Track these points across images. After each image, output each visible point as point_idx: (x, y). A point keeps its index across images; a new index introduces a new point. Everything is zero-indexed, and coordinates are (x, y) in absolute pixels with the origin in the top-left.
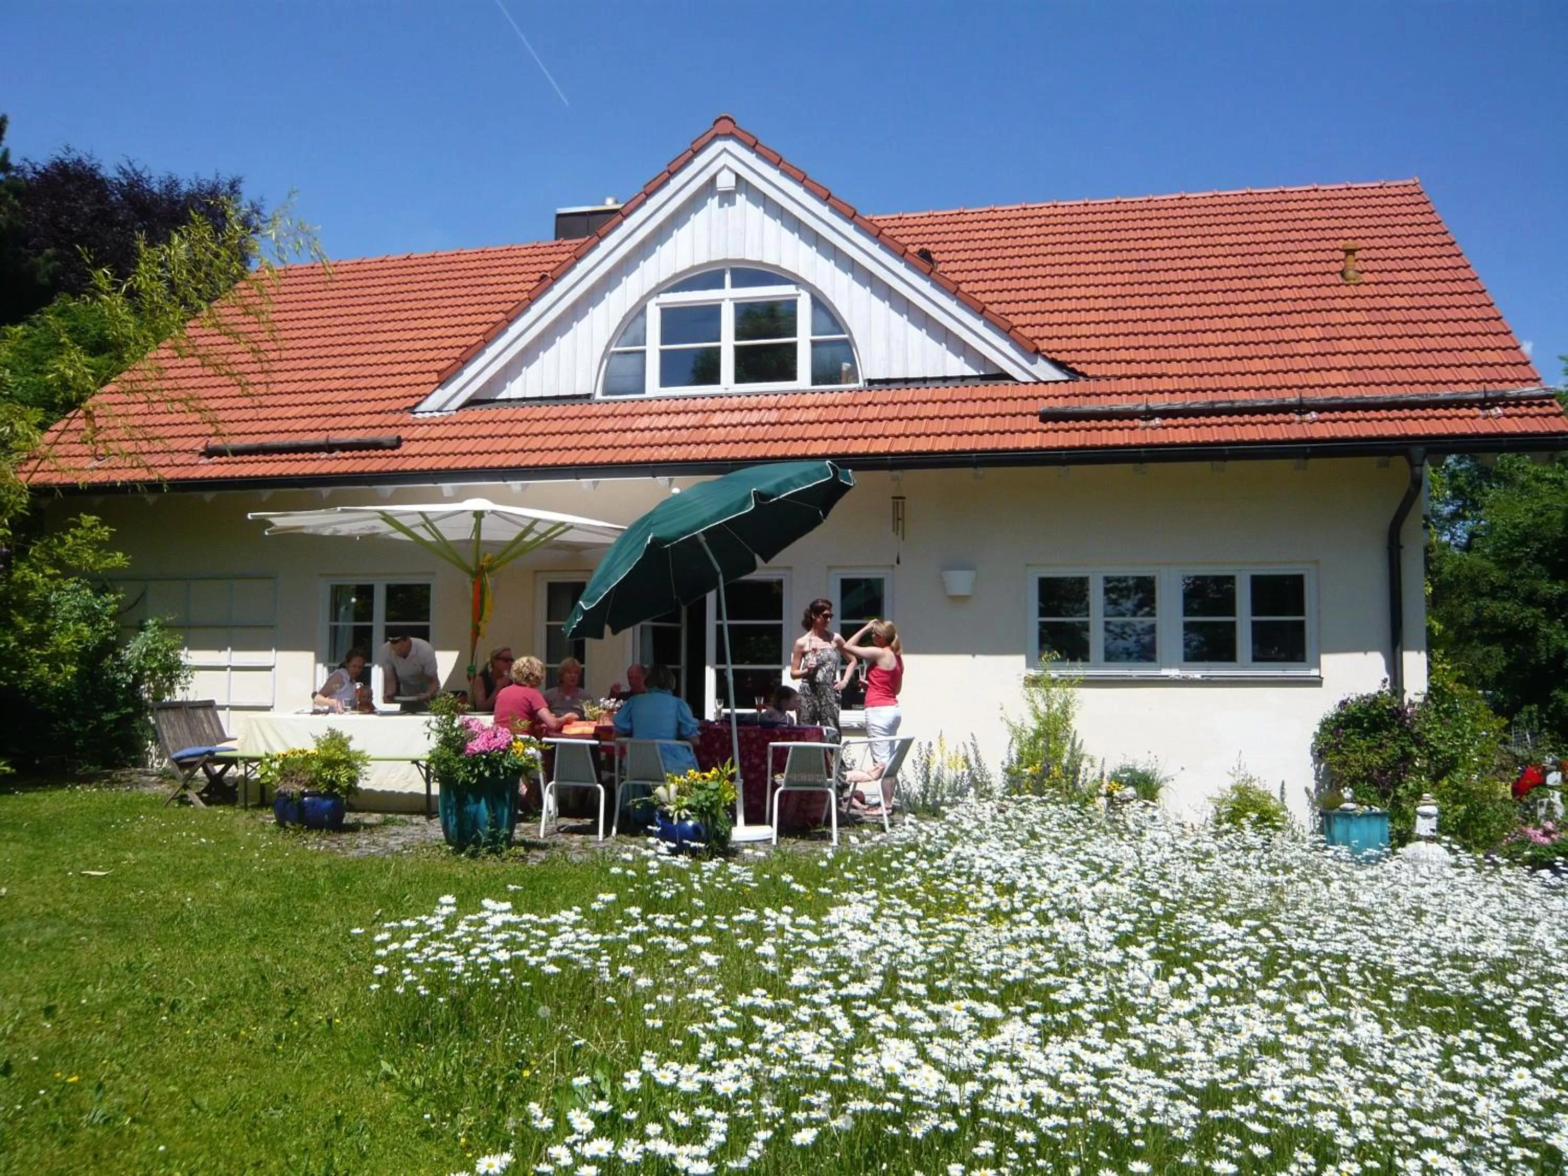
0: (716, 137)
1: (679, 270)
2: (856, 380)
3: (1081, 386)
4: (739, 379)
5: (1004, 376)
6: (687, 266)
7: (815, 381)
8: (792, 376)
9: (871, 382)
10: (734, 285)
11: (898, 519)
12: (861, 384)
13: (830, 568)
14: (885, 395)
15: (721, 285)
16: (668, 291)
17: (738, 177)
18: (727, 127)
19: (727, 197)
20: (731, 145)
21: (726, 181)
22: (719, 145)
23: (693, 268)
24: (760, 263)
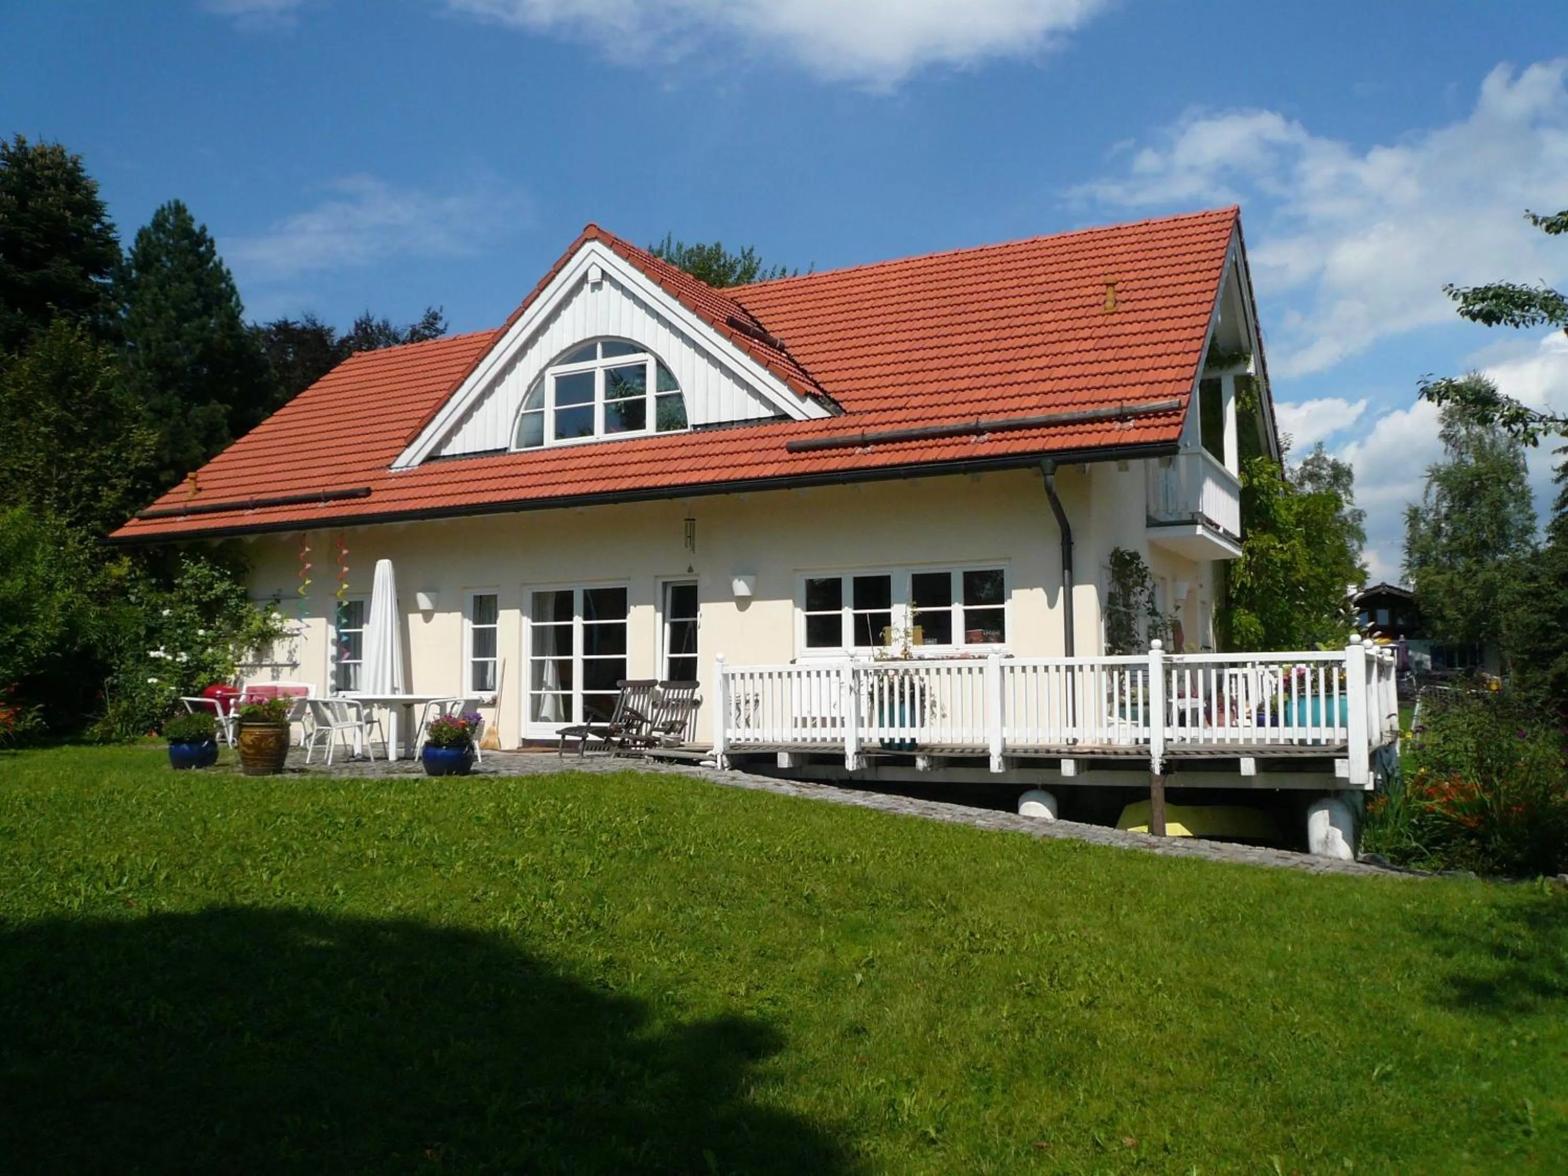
0: (586, 240)
1: (564, 348)
2: (686, 427)
3: (842, 420)
4: (608, 430)
5: (786, 417)
6: (570, 344)
7: (659, 428)
8: (643, 426)
9: (695, 427)
10: (605, 355)
11: (691, 537)
12: (689, 429)
13: (656, 577)
14: (708, 436)
15: (593, 357)
16: (559, 364)
17: (603, 272)
18: (593, 232)
19: (597, 286)
20: (596, 245)
21: (595, 275)
22: (588, 246)
23: (574, 345)
24: (619, 337)
